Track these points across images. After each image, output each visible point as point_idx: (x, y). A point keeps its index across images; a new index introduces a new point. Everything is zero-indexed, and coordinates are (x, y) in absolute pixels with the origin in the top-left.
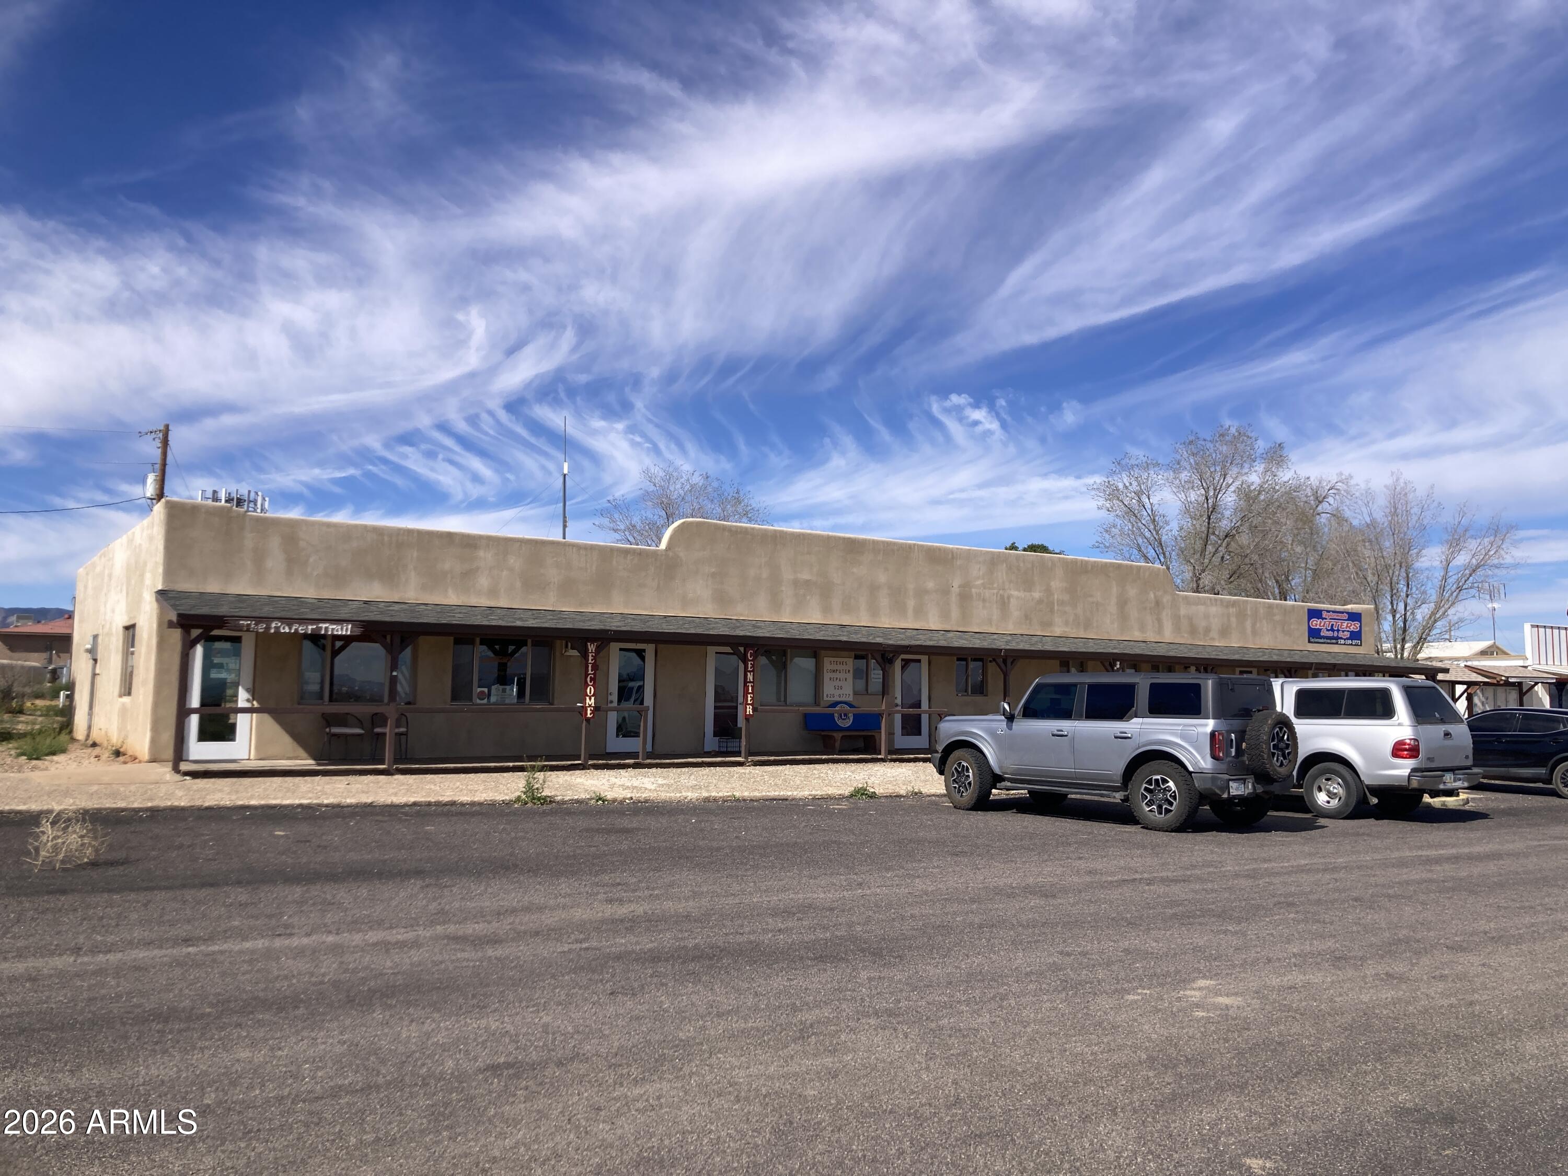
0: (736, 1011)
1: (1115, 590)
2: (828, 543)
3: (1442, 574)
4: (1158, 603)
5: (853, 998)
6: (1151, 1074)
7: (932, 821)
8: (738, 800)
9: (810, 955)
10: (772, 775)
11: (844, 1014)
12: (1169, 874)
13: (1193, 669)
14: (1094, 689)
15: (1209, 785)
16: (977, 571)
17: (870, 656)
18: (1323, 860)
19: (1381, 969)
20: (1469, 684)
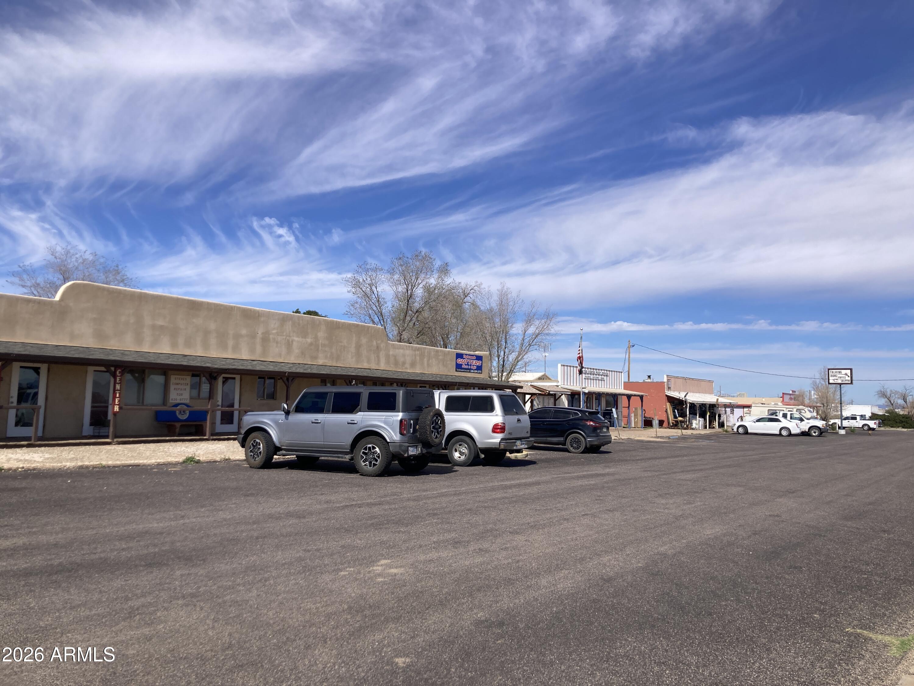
0: (84, 604)
1: (354, 339)
2: (178, 303)
3: (522, 337)
4: (378, 347)
5: (169, 589)
6: (349, 617)
7: (234, 475)
8: (104, 467)
9: (143, 563)
10: (131, 450)
11: (162, 599)
12: (372, 501)
13: (395, 384)
14: (338, 395)
15: (397, 450)
16: (273, 325)
17: (202, 375)
18: (454, 489)
19: (477, 547)
20: (532, 394)
